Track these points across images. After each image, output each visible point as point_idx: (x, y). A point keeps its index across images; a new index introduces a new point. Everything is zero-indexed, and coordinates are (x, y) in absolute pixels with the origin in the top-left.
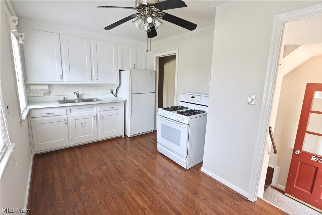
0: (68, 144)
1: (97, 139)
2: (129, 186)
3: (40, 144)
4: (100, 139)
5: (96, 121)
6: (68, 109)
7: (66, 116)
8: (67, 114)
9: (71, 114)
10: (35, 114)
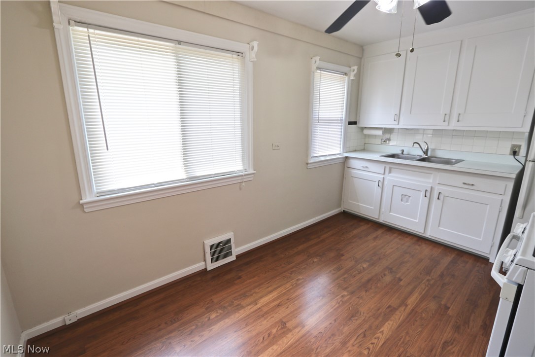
0: (377, 218)
1: (423, 232)
2: (341, 301)
3: (349, 201)
4: (430, 237)
5: (427, 199)
6: (388, 167)
7: (382, 176)
8: (384, 174)
9: (390, 174)
10: (354, 163)
